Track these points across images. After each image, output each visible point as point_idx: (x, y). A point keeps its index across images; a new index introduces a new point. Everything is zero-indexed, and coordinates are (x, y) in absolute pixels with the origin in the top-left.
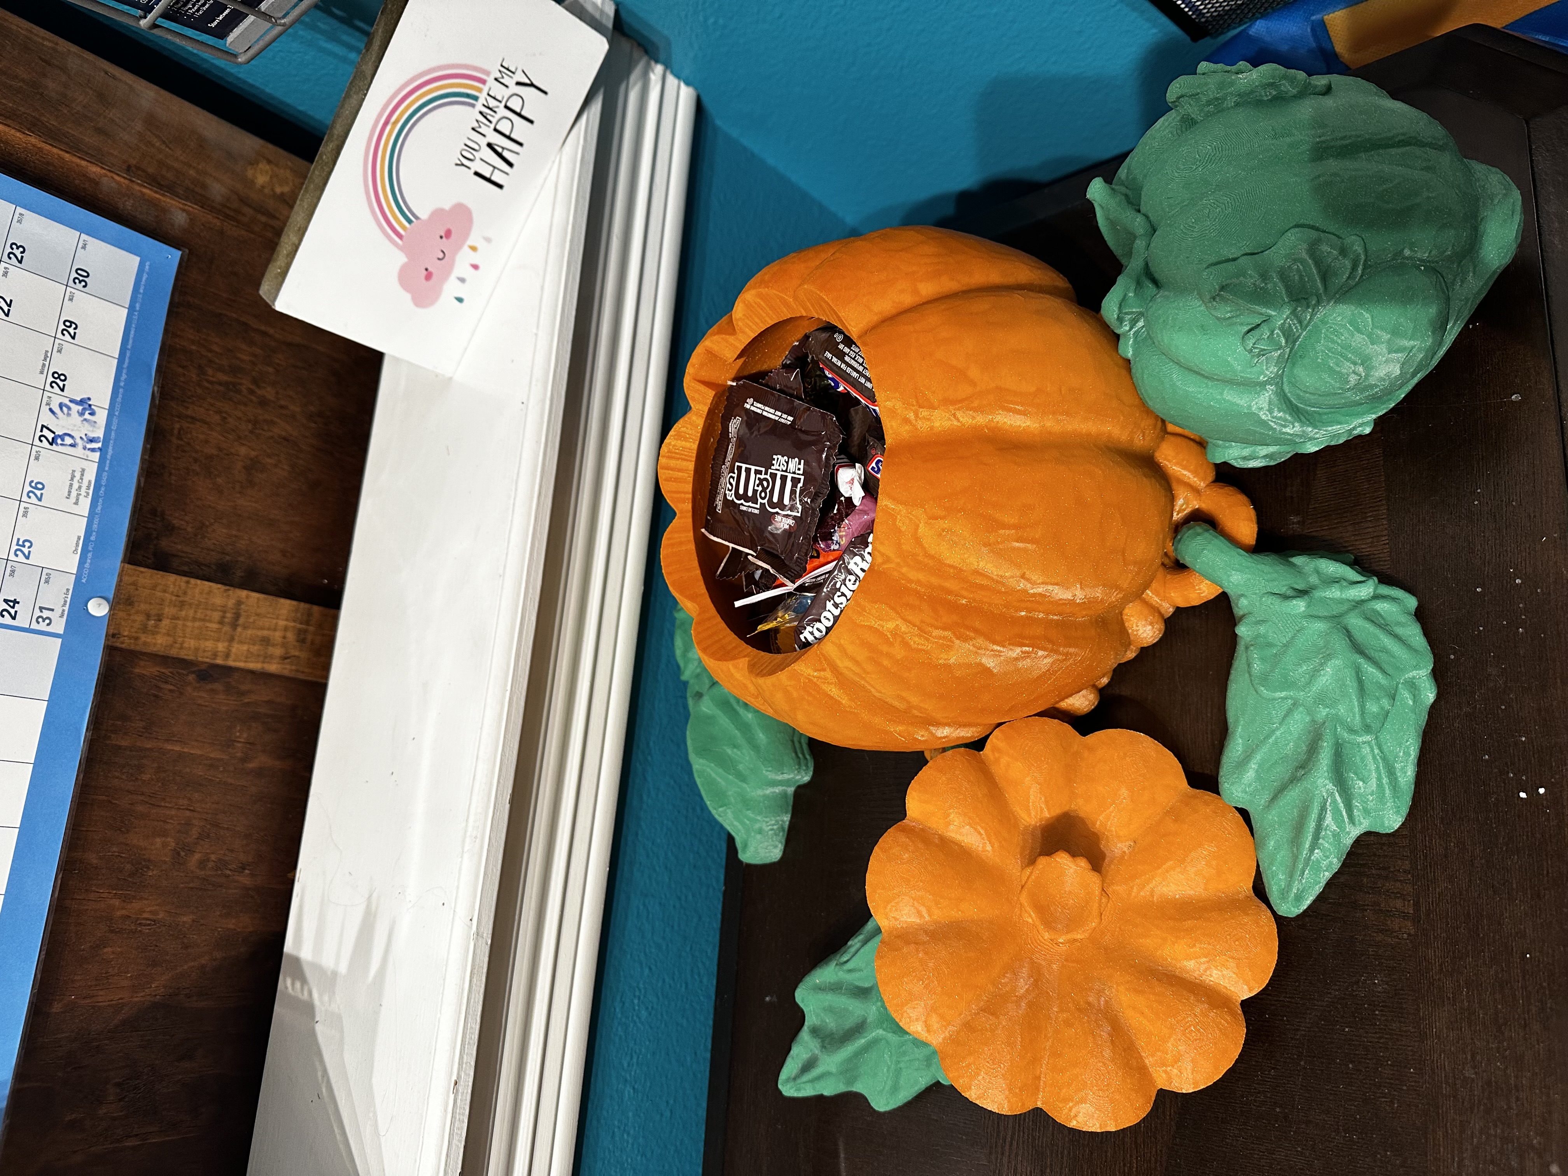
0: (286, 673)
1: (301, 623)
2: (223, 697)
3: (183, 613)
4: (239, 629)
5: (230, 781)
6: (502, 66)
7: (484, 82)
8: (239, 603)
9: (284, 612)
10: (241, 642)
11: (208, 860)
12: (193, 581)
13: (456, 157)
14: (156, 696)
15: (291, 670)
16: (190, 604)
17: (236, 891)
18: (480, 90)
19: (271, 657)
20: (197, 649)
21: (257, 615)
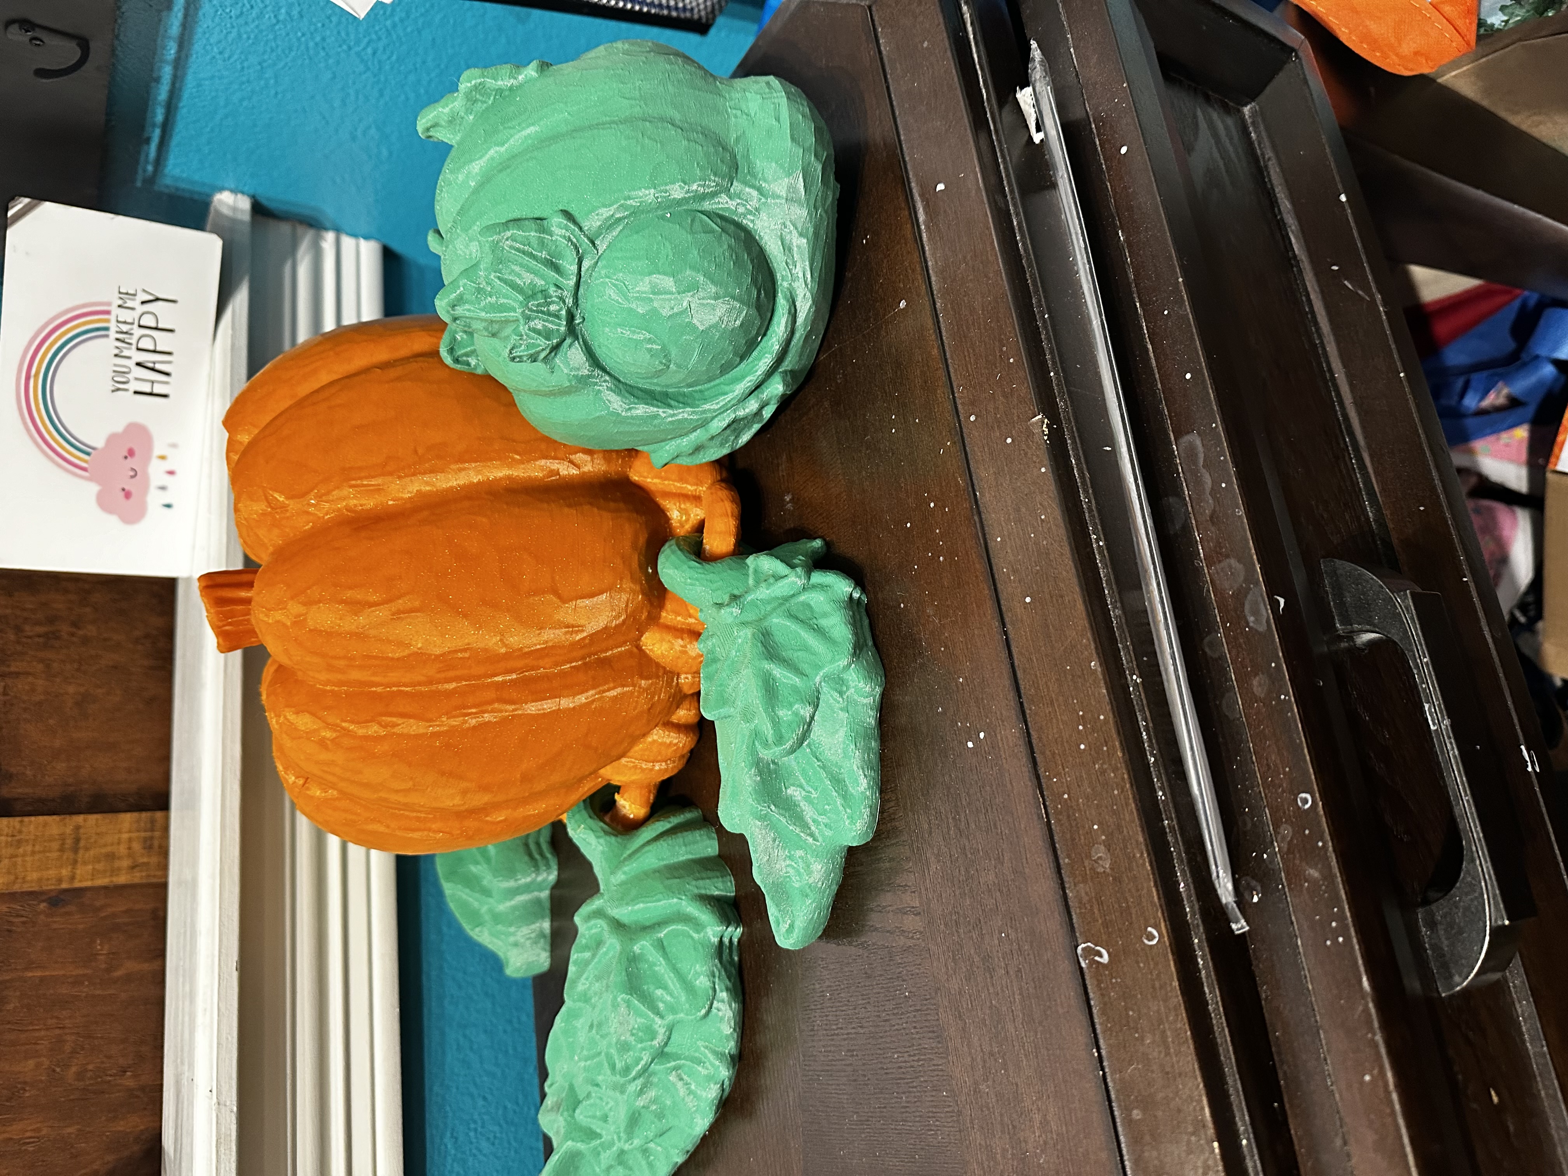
0: (137, 881)
1: (145, 831)
2: (79, 916)
3: (21, 850)
4: (81, 852)
5: (98, 992)
6: (120, 293)
7: (108, 312)
8: (78, 828)
9: (126, 825)
10: (85, 863)
11: (86, 1070)
12: (26, 819)
13: (110, 385)
14: (9, 931)
15: (142, 877)
16: (27, 841)
17: (120, 1094)
18: (108, 321)
19: (119, 869)
20: (40, 880)
21: (98, 834)
